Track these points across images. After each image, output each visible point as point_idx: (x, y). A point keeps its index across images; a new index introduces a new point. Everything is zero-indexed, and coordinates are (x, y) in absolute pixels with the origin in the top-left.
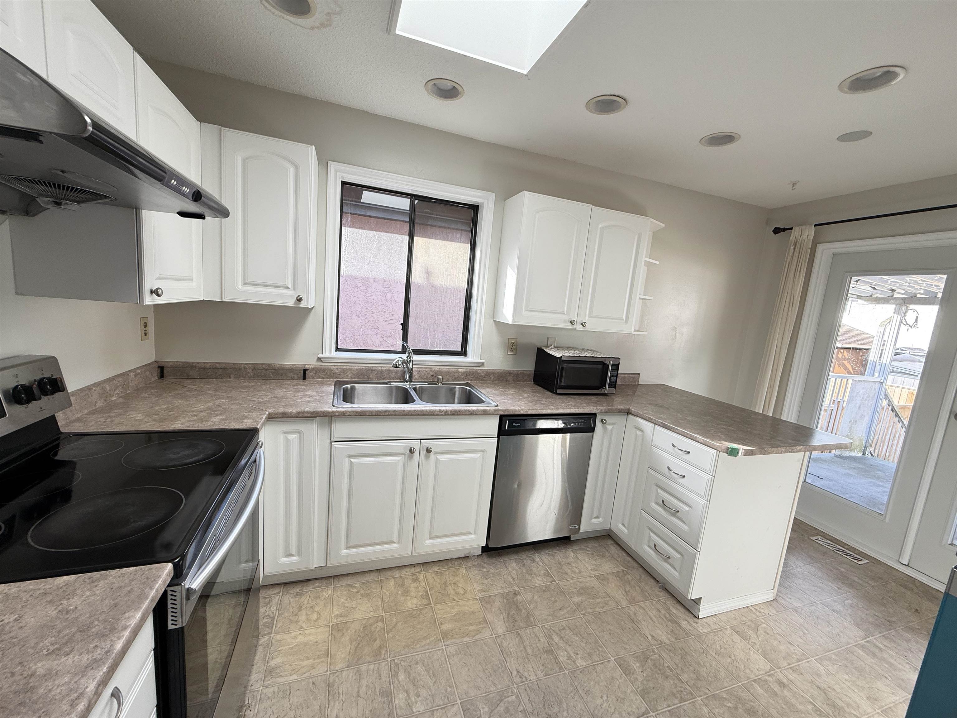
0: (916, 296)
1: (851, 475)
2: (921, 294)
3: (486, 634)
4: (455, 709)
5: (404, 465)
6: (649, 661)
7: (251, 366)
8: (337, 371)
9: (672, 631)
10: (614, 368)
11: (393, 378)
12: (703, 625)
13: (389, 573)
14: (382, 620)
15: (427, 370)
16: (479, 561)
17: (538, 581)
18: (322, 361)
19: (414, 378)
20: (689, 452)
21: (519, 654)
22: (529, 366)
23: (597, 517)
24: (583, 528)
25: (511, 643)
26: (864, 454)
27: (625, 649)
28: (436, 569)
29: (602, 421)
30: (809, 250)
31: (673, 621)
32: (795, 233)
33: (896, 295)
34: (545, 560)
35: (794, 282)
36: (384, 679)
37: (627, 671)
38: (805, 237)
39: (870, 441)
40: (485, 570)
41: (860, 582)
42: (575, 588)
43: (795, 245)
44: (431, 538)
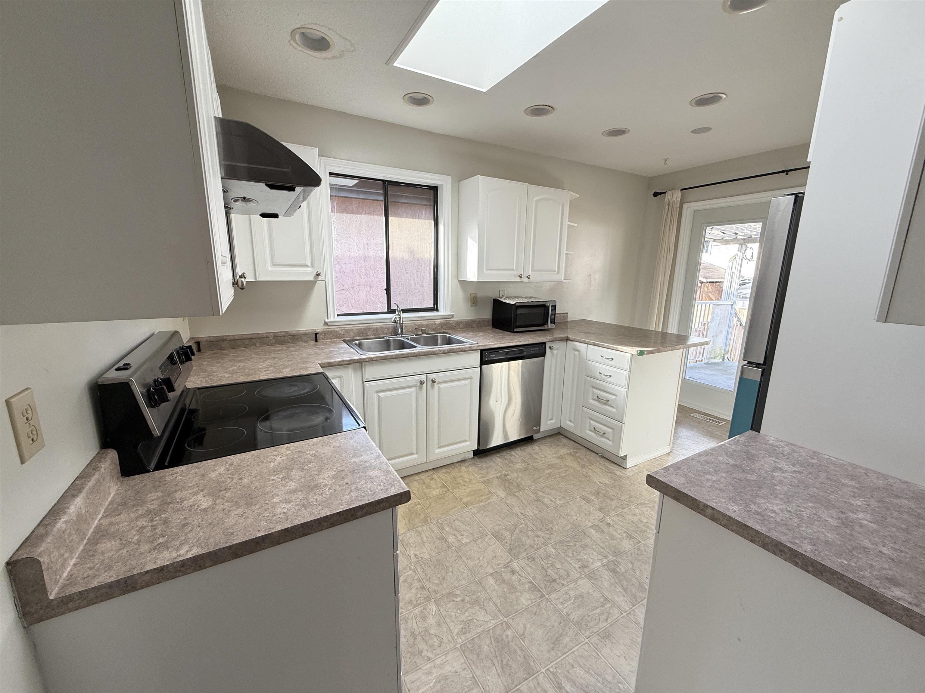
0: (751, 237)
1: (715, 375)
2: (754, 235)
3: (494, 499)
4: (489, 537)
5: (416, 393)
6: (600, 494)
7: (272, 334)
8: (341, 332)
9: (611, 478)
10: (553, 308)
11: (386, 333)
12: (629, 472)
13: (411, 478)
14: (419, 504)
15: (411, 324)
16: (473, 461)
17: (519, 466)
18: (328, 325)
19: (404, 331)
20: (613, 359)
21: (519, 505)
22: (487, 314)
23: (551, 419)
24: (544, 427)
25: (511, 500)
26: (723, 360)
27: (585, 491)
28: (444, 470)
29: (550, 348)
30: (678, 208)
31: (611, 473)
32: (668, 196)
33: (739, 237)
34: (519, 454)
35: (669, 233)
36: (436, 532)
37: (588, 501)
38: (675, 199)
39: (727, 350)
40: (479, 466)
41: (720, 434)
42: (545, 466)
43: (669, 205)
44: (439, 448)
